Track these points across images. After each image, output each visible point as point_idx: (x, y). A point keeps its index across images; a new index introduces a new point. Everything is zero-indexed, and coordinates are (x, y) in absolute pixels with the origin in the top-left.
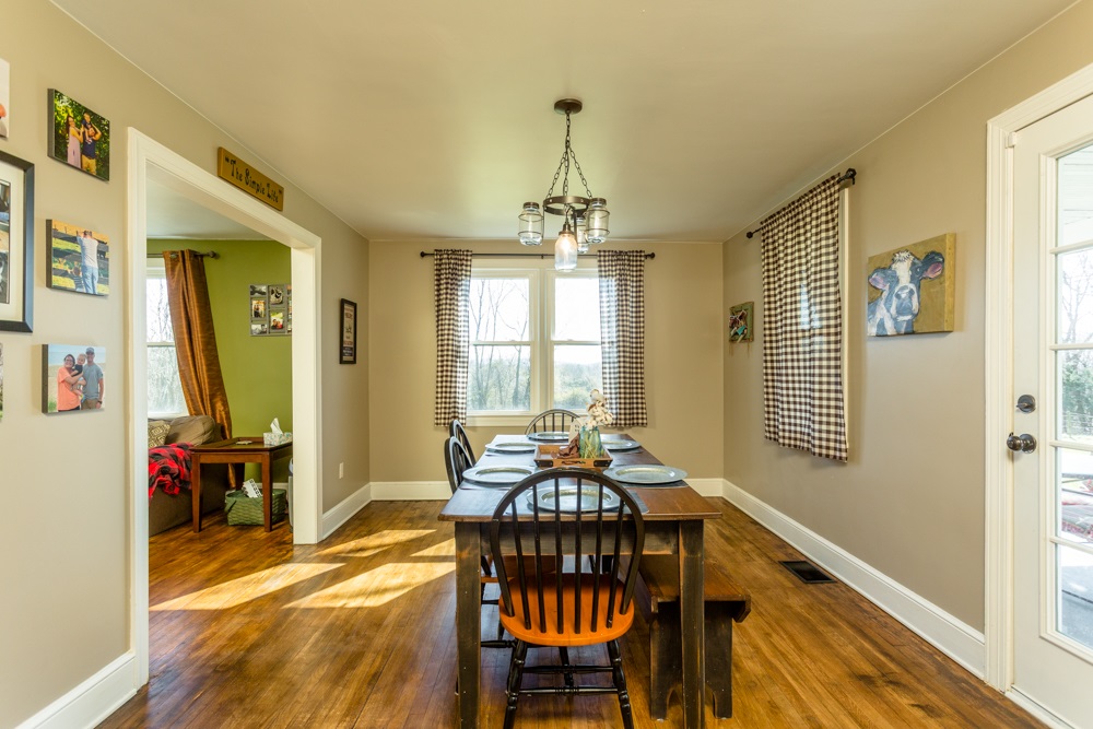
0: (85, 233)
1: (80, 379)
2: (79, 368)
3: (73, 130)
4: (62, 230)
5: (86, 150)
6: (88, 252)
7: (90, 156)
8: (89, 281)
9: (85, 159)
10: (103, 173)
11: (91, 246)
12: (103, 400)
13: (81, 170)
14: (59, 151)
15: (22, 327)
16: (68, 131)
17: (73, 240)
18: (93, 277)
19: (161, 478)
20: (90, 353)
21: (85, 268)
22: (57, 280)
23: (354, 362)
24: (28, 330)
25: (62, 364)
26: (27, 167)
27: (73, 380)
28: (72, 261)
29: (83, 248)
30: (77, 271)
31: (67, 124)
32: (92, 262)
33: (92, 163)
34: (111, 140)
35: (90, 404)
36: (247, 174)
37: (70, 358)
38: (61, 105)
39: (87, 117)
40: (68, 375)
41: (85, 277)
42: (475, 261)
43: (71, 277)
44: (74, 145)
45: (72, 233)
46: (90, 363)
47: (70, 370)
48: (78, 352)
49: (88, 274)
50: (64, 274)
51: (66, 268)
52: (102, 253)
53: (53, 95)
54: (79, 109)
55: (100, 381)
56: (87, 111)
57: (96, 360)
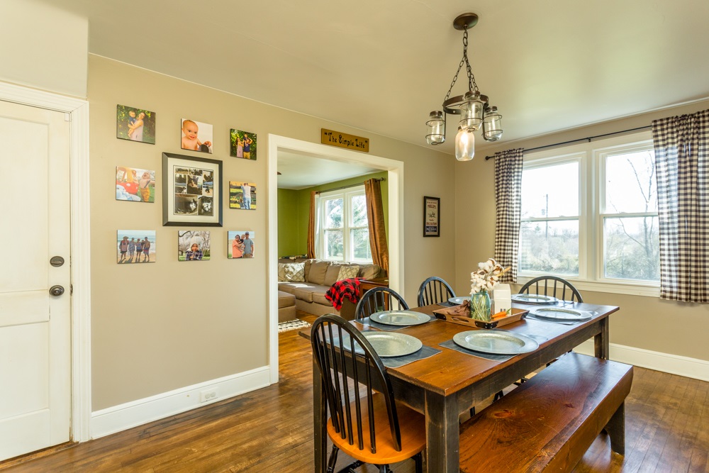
0: (245, 184)
1: (243, 245)
2: (242, 241)
3: (239, 143)
4: (234, 185)
5: (245, 149)
6: (246, 192)
7: (247, 151)
8: (247, 204)
9: (245, 153)
10: (254, 157)
11: (248, 189)
12: (253, 254)
13: (243, 158)
14: (233, 152)
15: (219, 225)
16: (237, 144)
17: (240, 188)
18: (248, 202)
19: (347, 294)
20: (247, 234)
21: (245, 199)
22: (233, 205)
23: (438, 236)
24: (221, 226)
25: (234, 239)
26: (220, 163)
27: (239, 245)
28: (239, 196)
29: (244, 191)
30: (241, 201)
31: (237, 141)
32: (248, 196)
33: (248, 154)
34: (257, 142)
35: (247, 255)
36: (340, 138)
37: (238, 237)
38: (233, 134)
39: (246, 136)
40: (237, 243)
41: (245, 202)
42: (526, 156)
43: (239, 203)
44: (240, 148)
45: (239, 185)
46: (247, 238)
47: (238, 241)
48: (241, 234)
49: (246, 201)
50: (236, 202)
51: (236, 200)
52: (253, 192)
53: (232, 130)
54: (242, 133)
55: (252, 246)
56: (246, 133)
57: (250, 237)
